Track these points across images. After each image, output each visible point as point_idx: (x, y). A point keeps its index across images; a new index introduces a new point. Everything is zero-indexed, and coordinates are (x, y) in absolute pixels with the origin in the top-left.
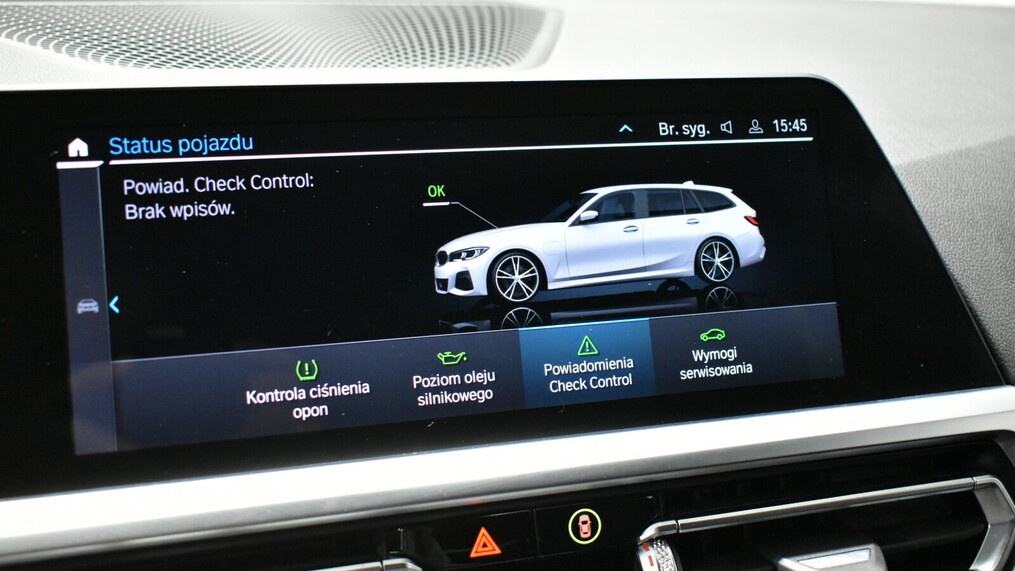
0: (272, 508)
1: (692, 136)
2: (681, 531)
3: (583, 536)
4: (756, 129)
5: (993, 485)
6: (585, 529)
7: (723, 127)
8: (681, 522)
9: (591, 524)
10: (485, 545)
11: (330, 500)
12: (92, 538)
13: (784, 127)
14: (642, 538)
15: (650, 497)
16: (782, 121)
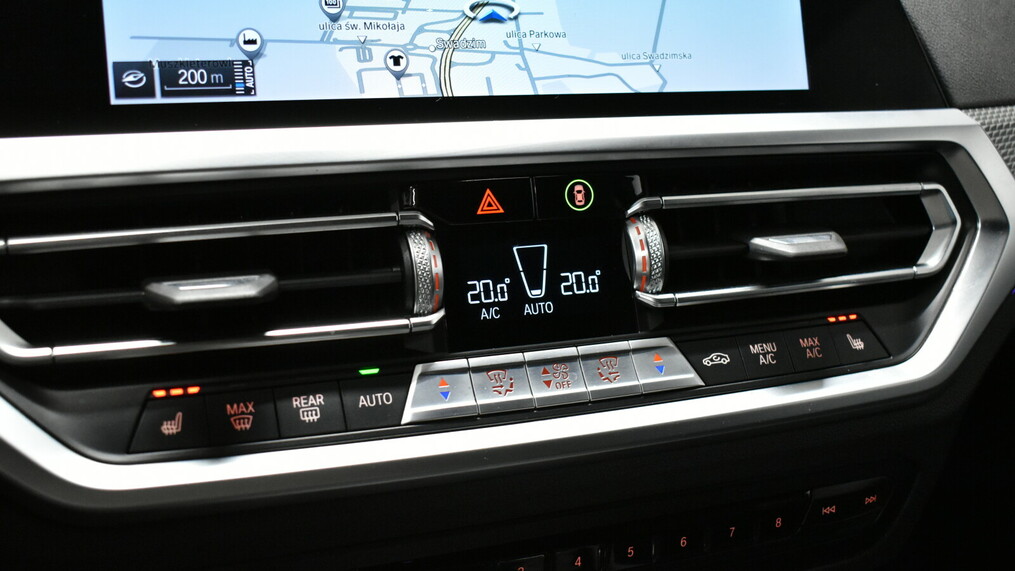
2: (666, 207)
5: (937, 192)
6: (580, 197)
8: (664, 198)
9: (585, 194)
10: (490, 205)
14: (629, 211)
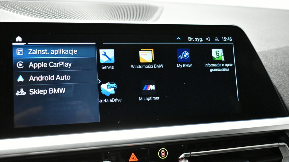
0: (71, 145)
1: (198, 41)
2: (191, 156)
3: (162, 156)
4: (217, 40)
5: (284, 146)
6: (163, 154)
7: (207, 39)
8: (191, 153)
9: (165, 153)
10: (133, 158)
11: (89, 143)
12: (17, 152)
13: (225, 40)
14: (180, 157)
15: (183, 146)
16: (225, 38)
